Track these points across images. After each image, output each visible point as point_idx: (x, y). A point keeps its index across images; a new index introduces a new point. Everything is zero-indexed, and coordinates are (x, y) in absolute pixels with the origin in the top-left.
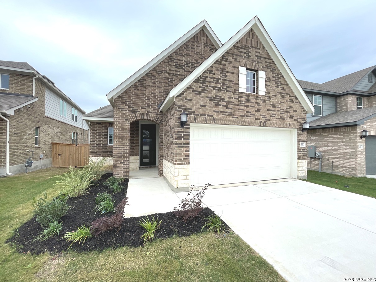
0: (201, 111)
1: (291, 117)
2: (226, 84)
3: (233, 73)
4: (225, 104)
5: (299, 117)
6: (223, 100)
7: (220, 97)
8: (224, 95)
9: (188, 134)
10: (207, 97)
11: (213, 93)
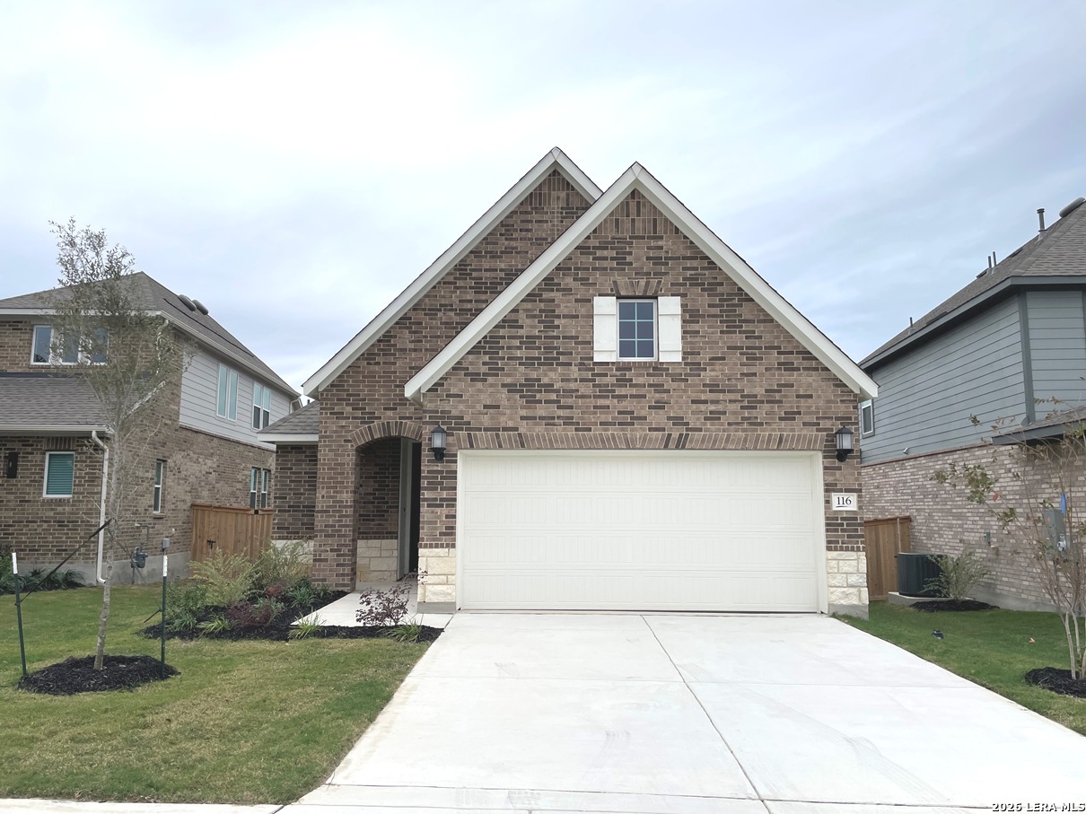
0: (486, 421)
1: (789, 416)
2: (555, 348)
3: (577, 317)
4: (553, 396)
5: (824, 413)
6: (549, 388)
7: (539, 380)
8: (552, 376)
9: (453, 475)
10: (504, 385)
11: (520, 374)
